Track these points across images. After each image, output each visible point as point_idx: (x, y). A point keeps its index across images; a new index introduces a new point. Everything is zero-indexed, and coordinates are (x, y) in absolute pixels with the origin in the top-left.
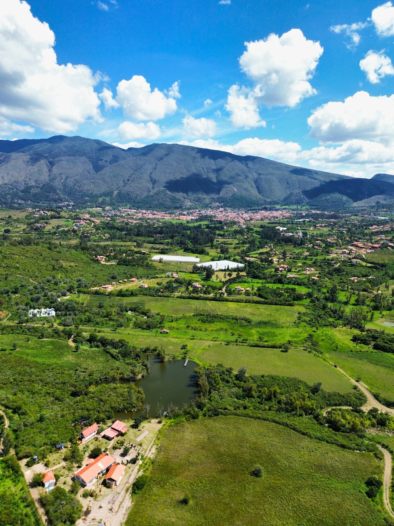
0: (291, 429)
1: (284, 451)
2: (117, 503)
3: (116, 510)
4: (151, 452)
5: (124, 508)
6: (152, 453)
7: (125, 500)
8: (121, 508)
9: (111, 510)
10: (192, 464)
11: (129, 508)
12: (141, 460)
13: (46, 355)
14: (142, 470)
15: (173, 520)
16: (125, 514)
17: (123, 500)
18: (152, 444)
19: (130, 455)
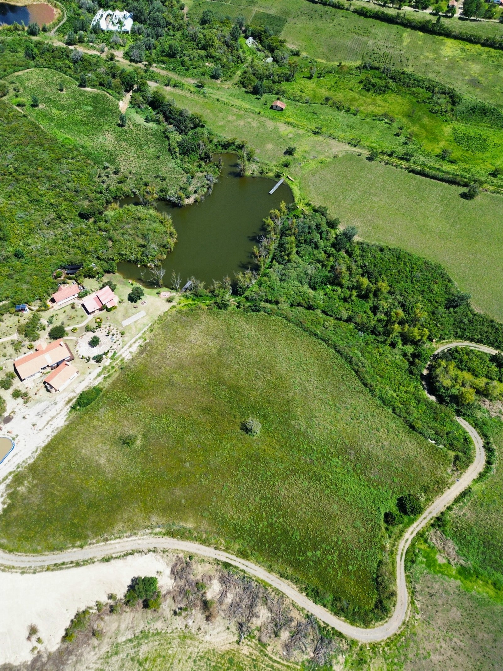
0: (353, 369)
1: (314, 405)
2: (46, 418)
3: (41, 428)
4: (131, 350)
5: (52, 427)
6: (130, 352)
7: (59, 415)
8: (49, 426)
9: (34, 425)
10: (172, 385)
11: (57, 428)
12: (111, 359)
13: (76, 125)
14: (103, 376)
15: (102, 461)
16: (48, 436)
17: (58, 414)
18: (137, 337)
19: (101, 346)
